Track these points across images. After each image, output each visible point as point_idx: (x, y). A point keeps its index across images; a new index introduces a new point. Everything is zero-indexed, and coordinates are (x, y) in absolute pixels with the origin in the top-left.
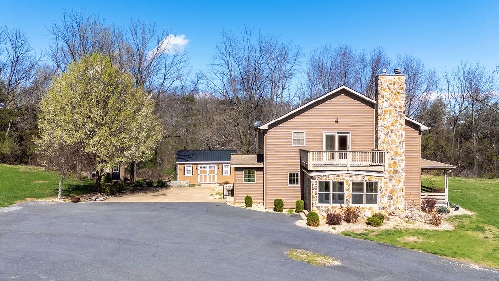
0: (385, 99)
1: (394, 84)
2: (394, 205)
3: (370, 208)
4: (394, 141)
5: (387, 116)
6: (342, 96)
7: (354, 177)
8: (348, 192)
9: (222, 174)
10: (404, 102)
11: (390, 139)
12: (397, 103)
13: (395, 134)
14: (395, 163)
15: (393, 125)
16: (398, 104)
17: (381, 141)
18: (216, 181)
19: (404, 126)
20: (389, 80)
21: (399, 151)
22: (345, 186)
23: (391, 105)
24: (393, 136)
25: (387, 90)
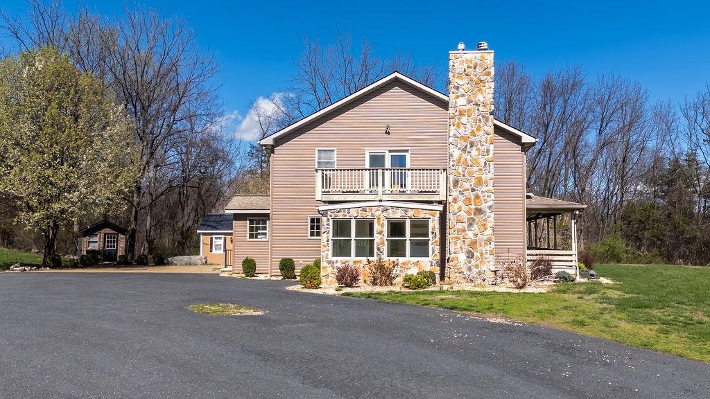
0: (461, 91)
1: (475, 68)
2: (477, 266)
3: (417, 264)
4: (475, 162)
5: (464, 119)
6: (396, 91)
7: (390, 211)
8: (381, 237)
10: (491, 96)
11: (469, 158)
12: (480, 98)
13: (478, 149)
14: (477, 197)
15: (473, 133)
16: (482, 100)
17: (453, 161)
19: (492, 135)
20: (467, 60)
21: (484, 177)
22: (376, 227)
23: (469, 102)
24: (474, 152)
25: (464, 77)
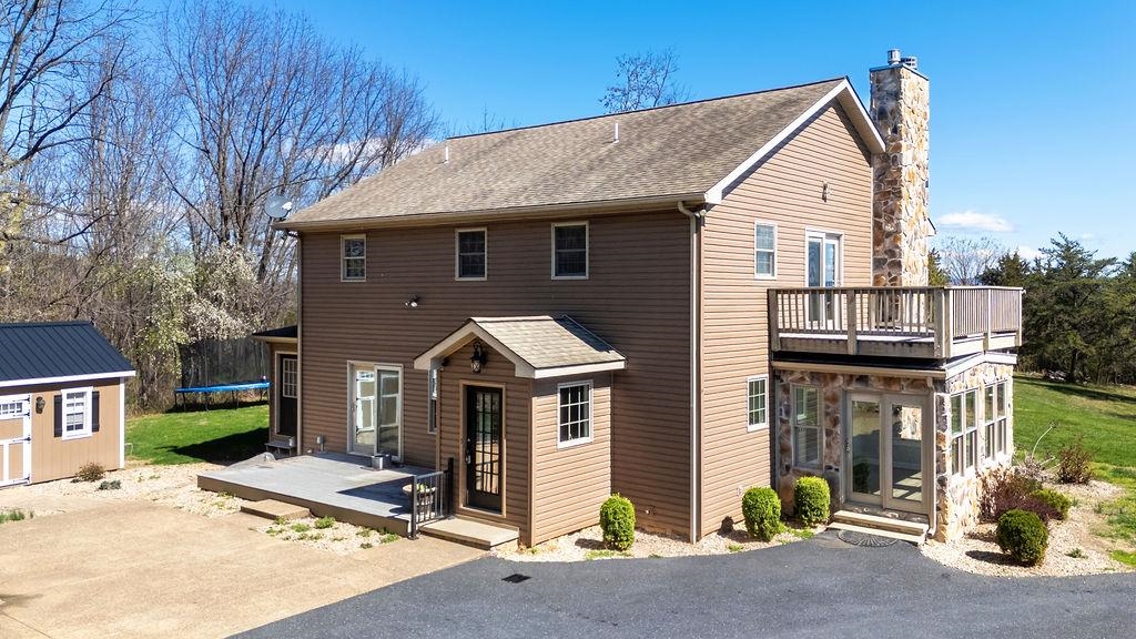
0: (909, 138)
1: (918, 101)
4: (917, 265)
5: (911, 189)
7: (988, 371)
8: (983, 424)
9: (58, 433)
11: (914, 259)
12: (921, 155)
13: (919, 244)
15: (916, 217)
17: (904, 263)
18: (27, 469)
20: (913, 85)
22: (979, 406)
23: (915, 159)
24: (917, 249)
25: (911, 113)
